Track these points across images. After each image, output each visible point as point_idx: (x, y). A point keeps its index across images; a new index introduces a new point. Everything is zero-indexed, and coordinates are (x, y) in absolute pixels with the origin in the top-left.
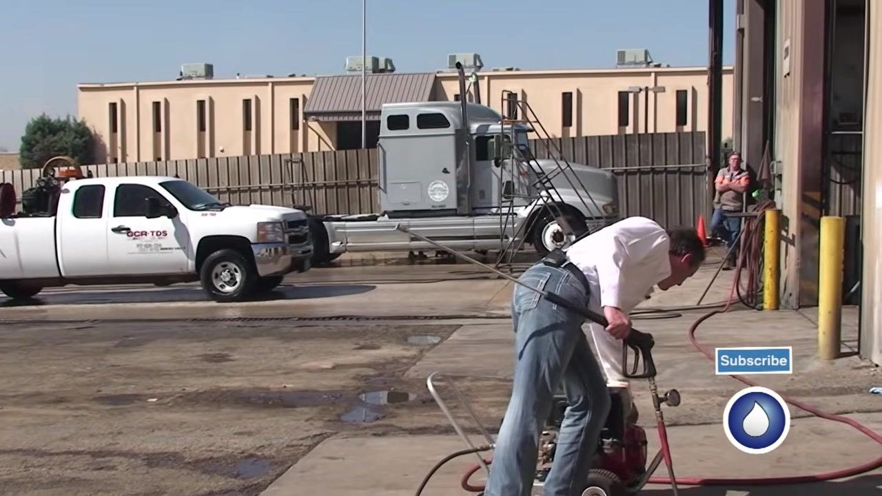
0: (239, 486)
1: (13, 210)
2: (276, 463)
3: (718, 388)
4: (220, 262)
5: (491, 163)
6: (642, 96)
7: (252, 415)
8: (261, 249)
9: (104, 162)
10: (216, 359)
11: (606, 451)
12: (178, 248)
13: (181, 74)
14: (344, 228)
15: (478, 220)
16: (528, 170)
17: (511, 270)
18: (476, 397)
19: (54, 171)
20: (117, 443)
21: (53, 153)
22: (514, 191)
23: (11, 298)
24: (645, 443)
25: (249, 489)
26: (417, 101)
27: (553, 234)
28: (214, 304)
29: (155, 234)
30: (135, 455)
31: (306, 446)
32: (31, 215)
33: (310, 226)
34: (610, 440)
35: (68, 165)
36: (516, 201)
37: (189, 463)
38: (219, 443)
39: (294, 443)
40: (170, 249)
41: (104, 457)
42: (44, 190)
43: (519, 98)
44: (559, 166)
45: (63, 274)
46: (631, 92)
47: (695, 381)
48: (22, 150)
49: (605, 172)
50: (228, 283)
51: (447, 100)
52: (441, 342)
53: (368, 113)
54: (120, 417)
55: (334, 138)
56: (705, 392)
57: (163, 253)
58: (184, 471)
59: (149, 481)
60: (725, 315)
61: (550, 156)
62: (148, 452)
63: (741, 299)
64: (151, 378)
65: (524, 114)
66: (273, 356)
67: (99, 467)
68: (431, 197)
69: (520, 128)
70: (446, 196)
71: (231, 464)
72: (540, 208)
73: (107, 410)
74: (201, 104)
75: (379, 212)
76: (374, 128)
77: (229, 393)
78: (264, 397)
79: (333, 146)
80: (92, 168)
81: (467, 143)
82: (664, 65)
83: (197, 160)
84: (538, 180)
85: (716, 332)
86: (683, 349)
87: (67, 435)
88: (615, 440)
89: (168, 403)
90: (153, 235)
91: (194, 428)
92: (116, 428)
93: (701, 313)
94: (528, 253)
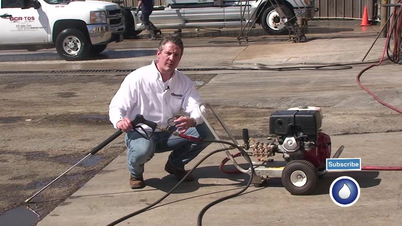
0: (83, 171)
2: (104, 158)
3: (373, 112)
4: (67, 36)
7: (90, 129)
8: (92, 28)
10: (66, 95)
11: (306, 149)
12: (42, 28)
15: (227, 9)
17: (247, 40)
18: (226, 118)
20: (8, 146)
24: (330, 143)
25: (88, 173)
27: (273, 18)
28: (64, 62)
29: (27, 19)
30: (19, 153)
31: (122, 147)
33: (123, 13)
34: (309, 142)
37: (52, 158)
38: (70, 146)
39: (115, 145)
40: (37, 28)
47: (361, 108)
50: (73, 49)
52: (204, 84)
54: (10, 130)
56: (366, 114)
57: (32, 30)
58: (49, 163)
59: (28, 168)
60: (380, 67)
62: (27, 151)
63: (389, 58)
64: (27, 107)
66: (101, 93)
71: (77, 158)
72: (265, 2)
73: (1, 127)
75: (165, 5)
77: (75, 116)
78: (96, 118)
85: (373, 78)
88: (311, 142)
89: (38, 122)
90: (26, 19)
91: (54, 137)
92: (7, 137)
93: (365, 66)
94: (258, 30)
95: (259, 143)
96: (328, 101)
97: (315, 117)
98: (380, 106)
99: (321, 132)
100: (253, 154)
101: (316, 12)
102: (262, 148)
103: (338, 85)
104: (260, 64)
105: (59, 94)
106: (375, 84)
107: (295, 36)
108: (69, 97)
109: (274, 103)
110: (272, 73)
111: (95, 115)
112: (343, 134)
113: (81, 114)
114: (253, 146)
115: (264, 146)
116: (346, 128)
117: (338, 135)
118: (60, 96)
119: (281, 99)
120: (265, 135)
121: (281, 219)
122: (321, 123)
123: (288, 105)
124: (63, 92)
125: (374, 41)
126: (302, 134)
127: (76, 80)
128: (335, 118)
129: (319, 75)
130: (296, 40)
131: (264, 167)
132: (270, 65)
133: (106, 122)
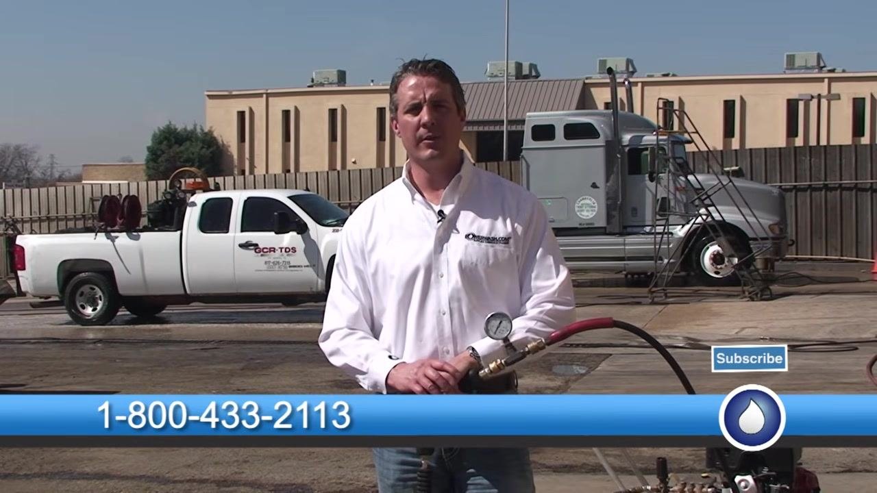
1: (138, 225)
5: (645, 177)
6: (814, 103)
9: (232, 174)
10: (345, 385)
12: (307, 266)
13: (313, 81)
15: (629, 239)
16: (686, 186)
17: (666, 295)
19: (181, 182)
20: (243, 472)
21: (179, 164)
22: (669, 208)
23: (135, 316)
24: (818, 490)
26: (563, 110)
27: (712, 256)
29: (283, 250)
30: (261, 486)
32: (156, 229)
34: (778, 486)
35: (195, 177)
36: (672, 219)
38: (350, 476)
40: (299, 266)
41: (229, 486)
42: (170, 203)
43: (676, 107)
44: (721, 182)
45: (188, 292)
46: (802, 100)
48: (148, 161)
49: (770, 188)
51: (597, 108)
52: (588, 373)
53: (511, 122)
55: (474, 151)
57: (292, 271)
61: (711, 170)
62: (276, 483)
65: (681, 123)
68: (578, 213)
69: (677, 140)
70: (594, 213)
72: (699, 227)
74: (333, 112)
76: (516, 138)
79: (472, 157)
80: (219, 180)
81: (619, 156)
82: (839, 69)
83: (328, 173)
84: (696, 197)
86: (859, 387)
87: (190, 462)
88: (783, 486)
90: (281, 251)
91: (324, 458)
92: (241, 456)
95: (686, 483)
99: (802, 468)
101: (790, 248)
103: (831, 380)
104: (689, 339)
107: (752, 289)
112: (843, 472)
114: (676, 488)
115: (695, 489)
116: (847, 461)
117: (834, 472)
120: (698, 467)
122: (801, 450)
124: (341, 378)
126: (766, 469)
130: (754, 296)
132: (706, 341)
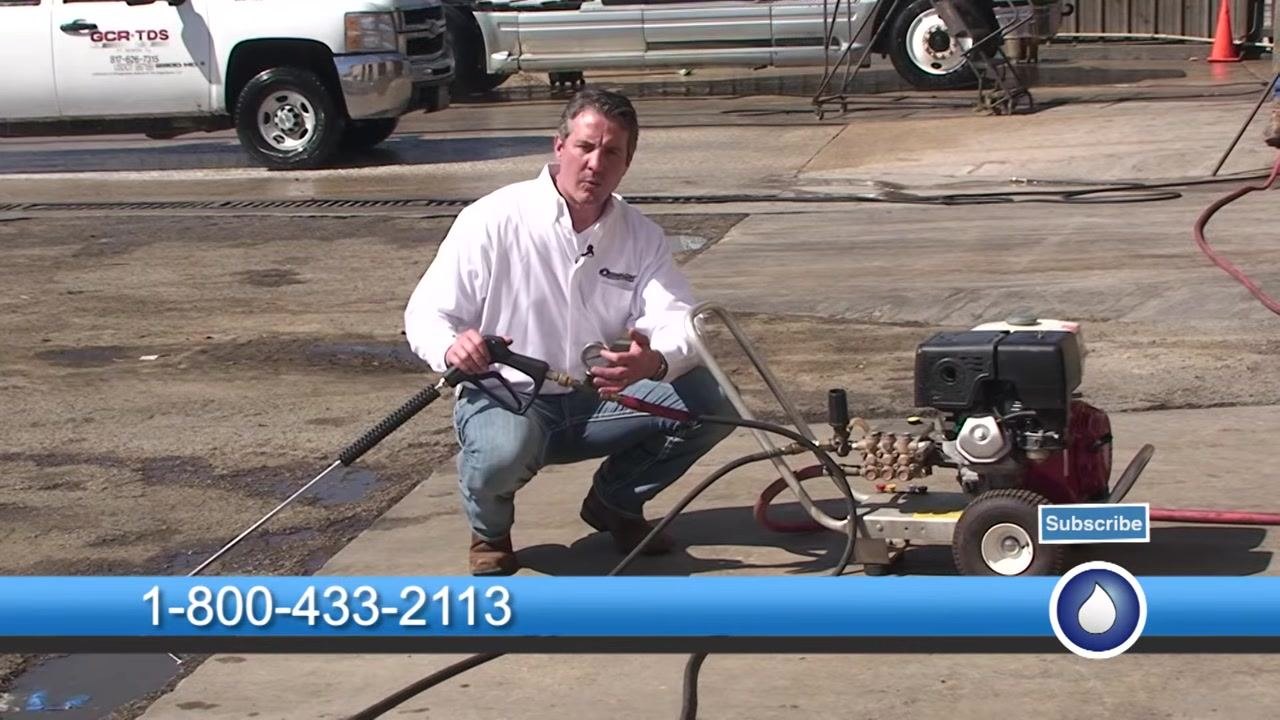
0: (320, 521)
2: (389, 479)
3: (1249, 337)
4: (274, 91)
7: (343, 387)
8: (352, 67)
10: (269, 280)
11: (1032, 456)
12: (190, 65)
14: (517, 24)
15: (780, 7)
17: (845, 106)
18: (774, 353)
20: (84, 440)
24: (1108, 438)
25: (337, 527)
27: (928, 36)
28: (263, 173)
29: (145, 35)
30: (119, 463)
31: (446, 445)
33: (448, 20)
34: (1040, 434)
37: (222, 477)
38: (280, 440)
39: (423, 439)
40: (175, 65)
41: (59, 465)
47: (1210, 324)
50: (291, 133)
52: (706, 247)
54: (89, 389)
56: (1224, 345)
57: (160, 73)
58: (213, 493)
59: (147, 510)
60: (1270, 196)
62: (144, 456)
64: (145, 317)
66: (380, 273)
67: (50, 484)
71: (302, 478)
73: (64, 377)
77: (294, 346)
78: (364, 352)
85: (1249, 230)
86: (1180, 262)
88: (1049, 434)
89: (180, 363)
90: (141, 38)
91: (231, 411)
92: (79, 411)
93: (1221, 191)
94: (878, 73)
95: (880, 434)
96: (1101, 302)
97: (1060, 353)
98: (1269, 319)
99: (1080, 401)
100: (862, 471)
101: (1065, 18)
102: (890, 452)
103: (1134, 251)
104: (886, 184)
105: (245, 276)
106: (1252, 249)
107: (996, 95)
108: (277, 284)
109: (929, 307)
110: (924, 210)
111: (357, 344)
112: (1149, 409)
113: (316, 340)
114: (863, 443)
115: (896, 445)
116: (1158, 390)
117: (1134, 410)
118: (249, 283)
119: (950, 296)
120: (899, 409)
121: (950, 676)
122: (1079, 372)
123: (973, 315)
124: (258, 268)
125: (1250, 112)
126: (1017, 406)
127: (301, 231)
128: (1125, 356)
129: (1075, 218)
130: (1002, 107)
131: (895, 511)
132: (916, 188)
133: (396, 365)
